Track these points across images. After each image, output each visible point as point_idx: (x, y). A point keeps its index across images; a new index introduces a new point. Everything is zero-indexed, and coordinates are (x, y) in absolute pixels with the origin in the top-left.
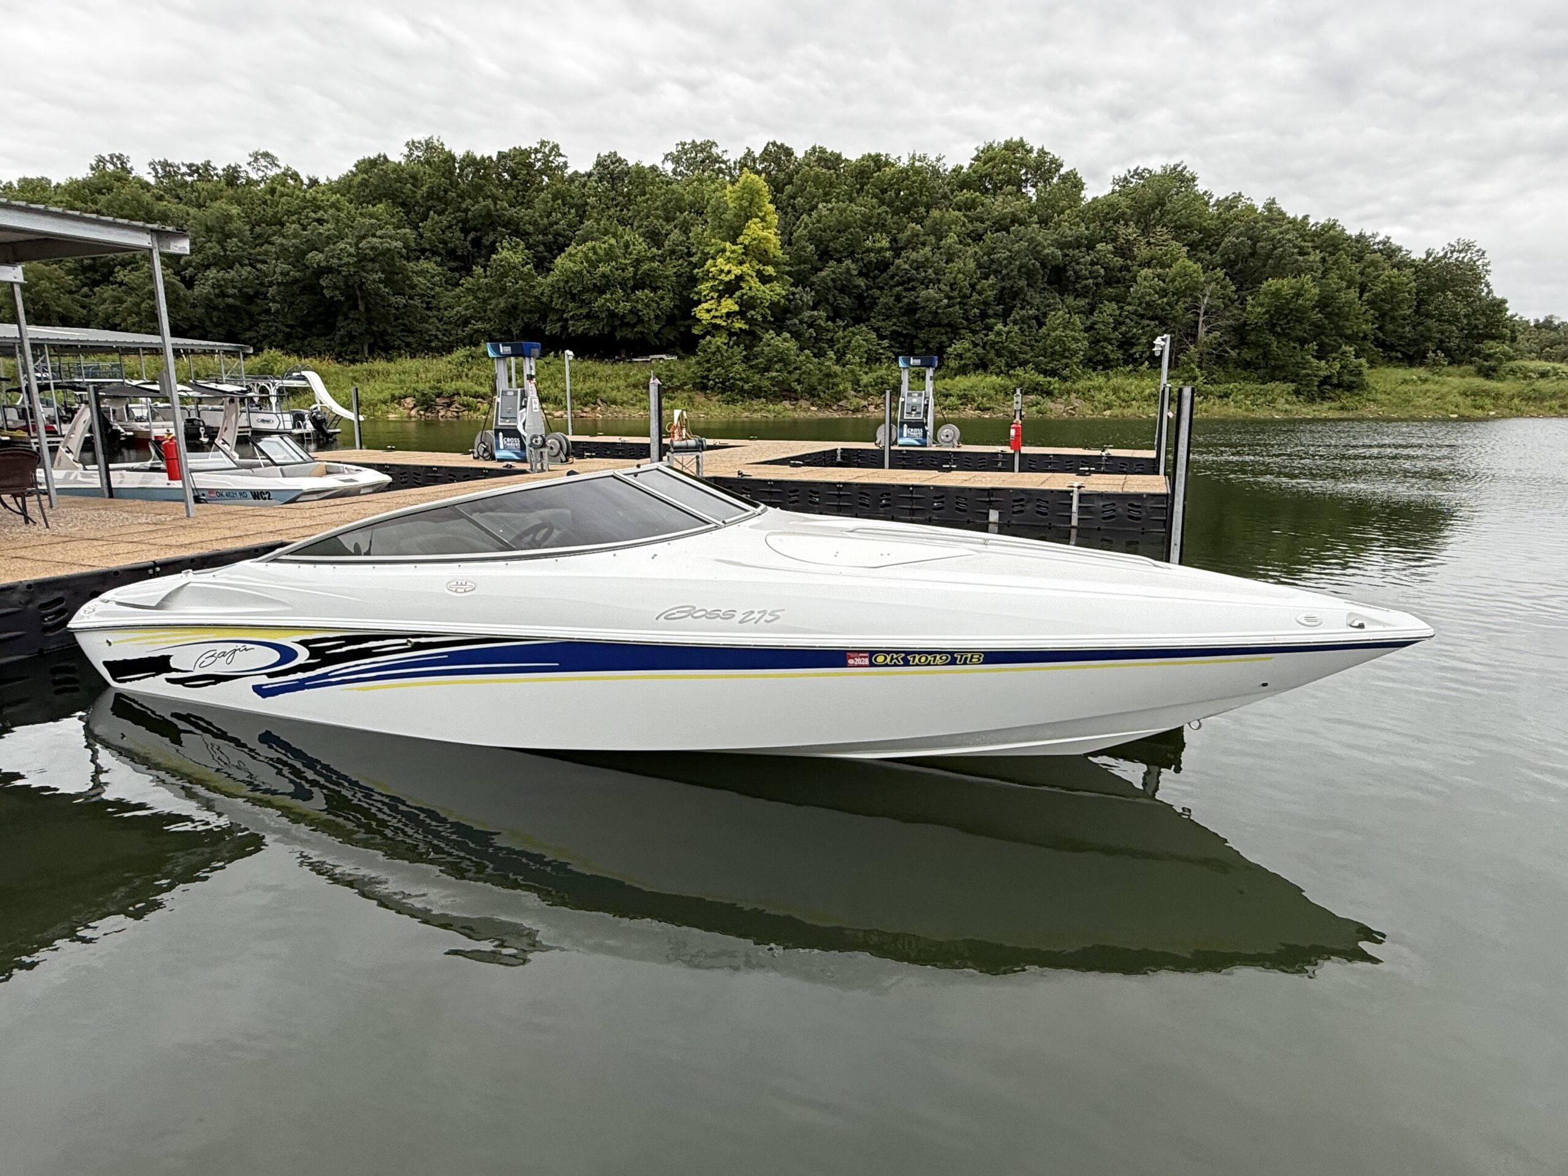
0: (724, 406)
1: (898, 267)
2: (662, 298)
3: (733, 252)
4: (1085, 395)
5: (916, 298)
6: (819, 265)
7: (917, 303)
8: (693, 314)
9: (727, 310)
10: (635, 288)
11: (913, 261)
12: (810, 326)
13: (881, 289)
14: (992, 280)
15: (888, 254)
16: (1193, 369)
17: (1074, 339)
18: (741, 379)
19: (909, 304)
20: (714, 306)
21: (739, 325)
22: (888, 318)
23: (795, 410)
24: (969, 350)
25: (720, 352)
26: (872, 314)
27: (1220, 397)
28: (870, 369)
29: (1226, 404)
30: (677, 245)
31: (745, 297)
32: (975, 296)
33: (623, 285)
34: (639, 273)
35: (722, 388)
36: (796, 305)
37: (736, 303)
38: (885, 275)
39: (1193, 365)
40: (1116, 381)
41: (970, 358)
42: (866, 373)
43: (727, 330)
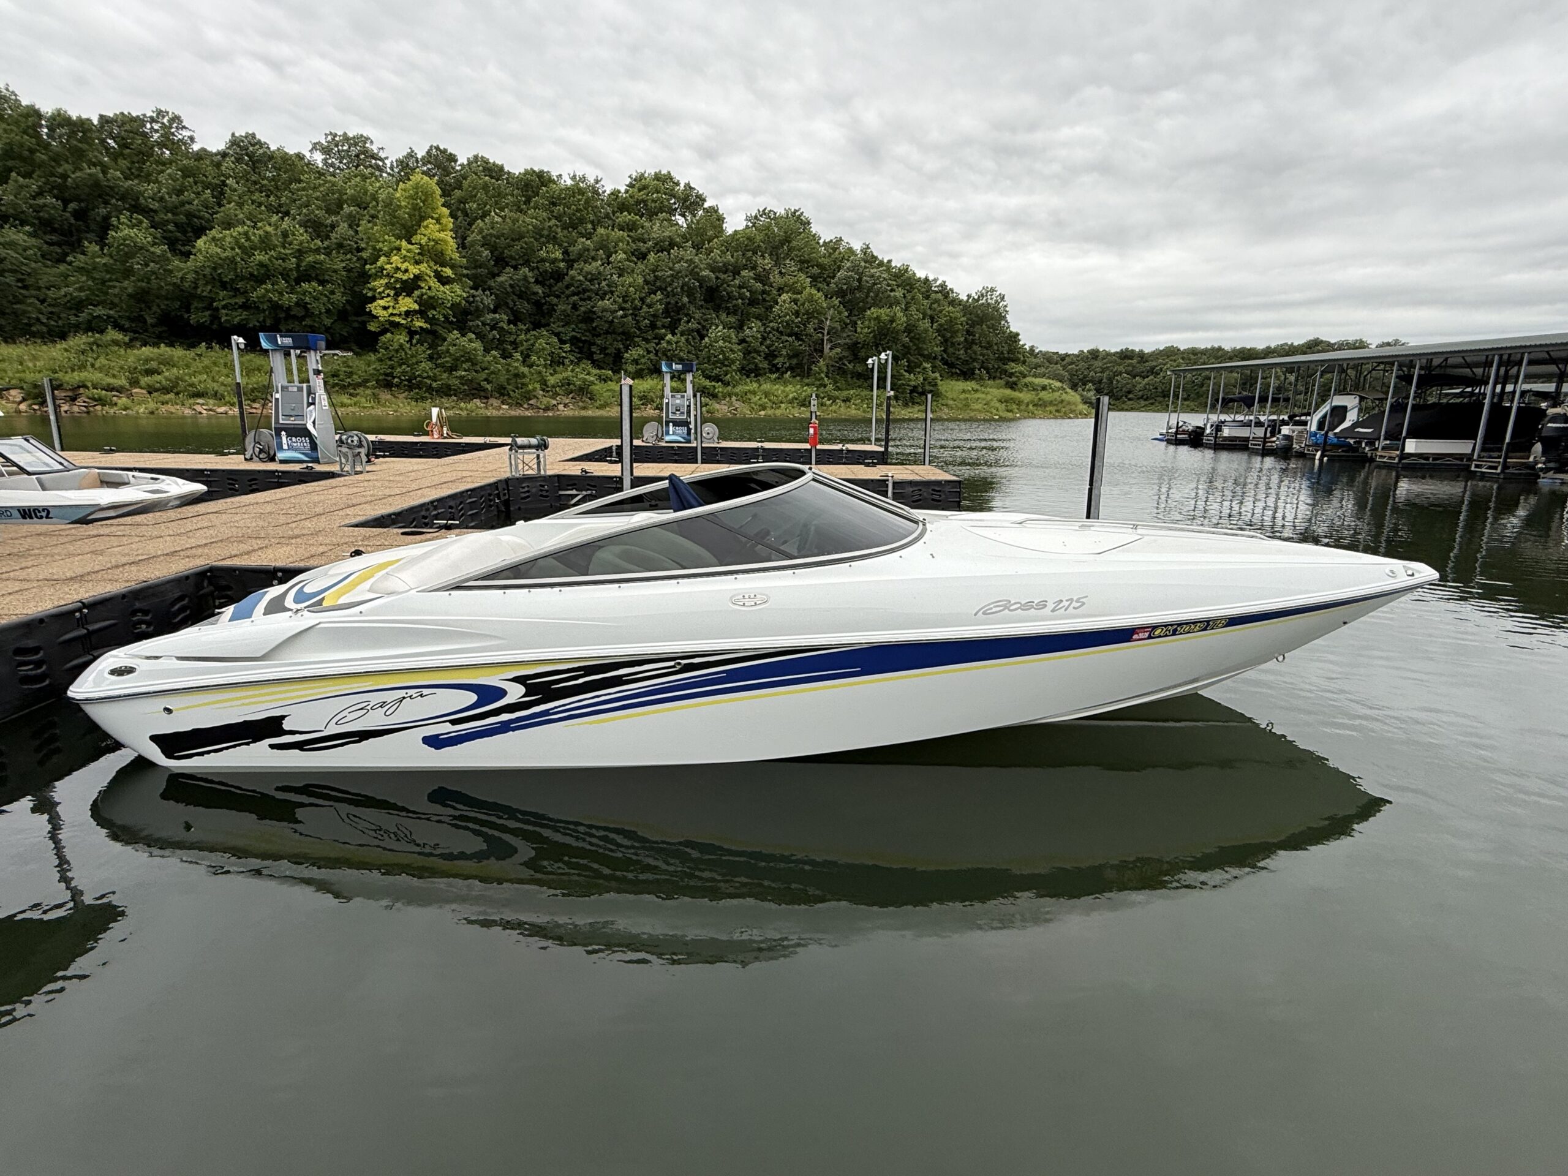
0: (414, 403)
1: (573, 278)
2: (333, 293)
3: (409, 251)
4: (744, 398)
5: (593, 307)
6: (496, 270)
7: (594, 313)
8: (368, 310)
9: (406, 308)
10: (298, 281)
11: (588, 273)
12: (493, 328)
13: (558, 297)
14: (659, 296)
15: (562, 265)
16: (822, 378)
17: (731, 350)
18: (428, 377)
19: (585, 313)
20: (391, 304)
21: (419, 323)
22: (567, 324)
23: (486, 408)
24: (644, 356)
25: (403, 350)
26: (552, 320)
27: (844, 401)
28: (555, 371)
29: (849, 407)
30: (345, 239)
31: (425, 297)
32: (645, 309)
33: (285, 275)
34: (304, 264)
35: (409, 386)
36: (477, 307)
37: (416, 302)
38: (560, 284)
39: (823, 375)
40: (767, 386)
41: (645, 363)
42: (552, 375)
43: (406, 328)
